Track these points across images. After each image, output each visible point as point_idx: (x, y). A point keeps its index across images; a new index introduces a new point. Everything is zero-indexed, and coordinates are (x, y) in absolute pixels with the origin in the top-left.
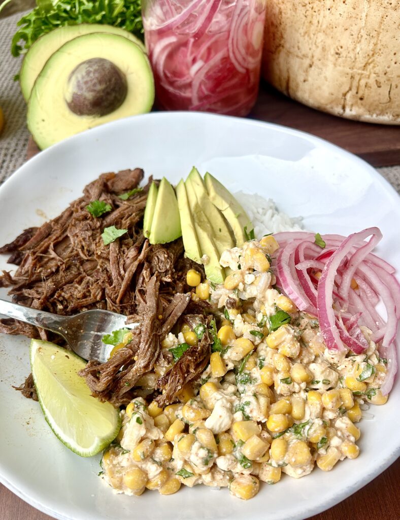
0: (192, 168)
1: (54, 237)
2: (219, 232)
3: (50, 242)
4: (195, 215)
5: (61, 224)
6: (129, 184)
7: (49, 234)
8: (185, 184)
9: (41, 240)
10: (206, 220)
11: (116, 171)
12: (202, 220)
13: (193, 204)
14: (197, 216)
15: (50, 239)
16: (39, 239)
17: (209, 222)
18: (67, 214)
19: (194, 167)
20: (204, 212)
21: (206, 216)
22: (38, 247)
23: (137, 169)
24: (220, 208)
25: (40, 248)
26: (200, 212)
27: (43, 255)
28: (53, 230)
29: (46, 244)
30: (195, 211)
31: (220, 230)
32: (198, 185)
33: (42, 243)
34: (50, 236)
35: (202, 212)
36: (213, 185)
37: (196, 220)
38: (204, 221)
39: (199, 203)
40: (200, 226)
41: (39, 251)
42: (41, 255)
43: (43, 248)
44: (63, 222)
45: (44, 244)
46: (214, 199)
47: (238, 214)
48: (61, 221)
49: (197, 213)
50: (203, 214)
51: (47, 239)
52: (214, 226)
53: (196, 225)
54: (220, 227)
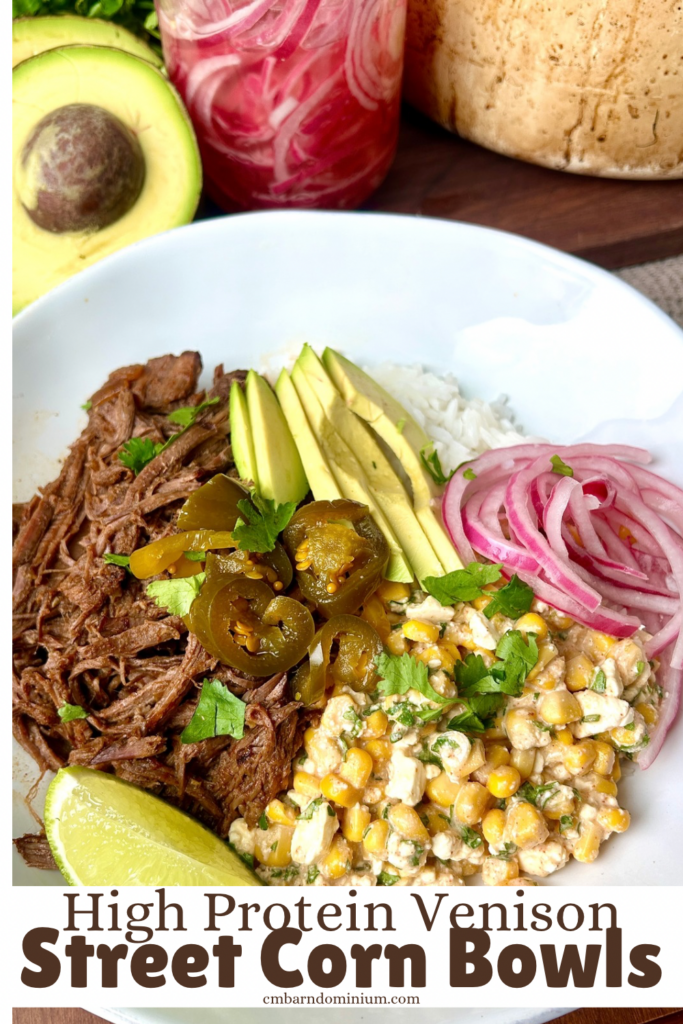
0: (302, 346)
1: (64, 528)
2: (372, 469)
3: (58, 539)
4: (326, 444)
5: (69, 497)
6: (178, 389)
7: (50, 523)
8: (291, 378)
9: (40, 539)
10: (346, 449)
11: (143, 361)
12: (339, 451)
13: (317, 422)
14: (330, 445)
15: (56, 532)
16: (34, 537)
17: (353, 452)
18: (73, 473)
19: (306, 344)
20: (339, 434)
21: (344, 440)
22: (39, 555)
23: (186, 354)
24: (366, 417)
26: (333, 434)
27: (50, 571)
28: (56, 512)
29: (52, 546)
30: (323, 435)
31: (375, 466)
32: (321, 381)
33: (43, 545)
34: (54, 527)
35: (336, 434)
36: (346, 374)
37: (331, 455)
38: (342, 451)
39: (329, 417)
40: (339, 465)
41: (44, 564)
43: (48, 556)
44: (72, 493)
45: (47, 548)
46: (354, 402)
47: (401, 424)
48: (66, 491)
49: (328, 438)
50: (339, 438)
51: (49, 535)
52: (362, 459)
53: (333, 464)
54: (374, 460)
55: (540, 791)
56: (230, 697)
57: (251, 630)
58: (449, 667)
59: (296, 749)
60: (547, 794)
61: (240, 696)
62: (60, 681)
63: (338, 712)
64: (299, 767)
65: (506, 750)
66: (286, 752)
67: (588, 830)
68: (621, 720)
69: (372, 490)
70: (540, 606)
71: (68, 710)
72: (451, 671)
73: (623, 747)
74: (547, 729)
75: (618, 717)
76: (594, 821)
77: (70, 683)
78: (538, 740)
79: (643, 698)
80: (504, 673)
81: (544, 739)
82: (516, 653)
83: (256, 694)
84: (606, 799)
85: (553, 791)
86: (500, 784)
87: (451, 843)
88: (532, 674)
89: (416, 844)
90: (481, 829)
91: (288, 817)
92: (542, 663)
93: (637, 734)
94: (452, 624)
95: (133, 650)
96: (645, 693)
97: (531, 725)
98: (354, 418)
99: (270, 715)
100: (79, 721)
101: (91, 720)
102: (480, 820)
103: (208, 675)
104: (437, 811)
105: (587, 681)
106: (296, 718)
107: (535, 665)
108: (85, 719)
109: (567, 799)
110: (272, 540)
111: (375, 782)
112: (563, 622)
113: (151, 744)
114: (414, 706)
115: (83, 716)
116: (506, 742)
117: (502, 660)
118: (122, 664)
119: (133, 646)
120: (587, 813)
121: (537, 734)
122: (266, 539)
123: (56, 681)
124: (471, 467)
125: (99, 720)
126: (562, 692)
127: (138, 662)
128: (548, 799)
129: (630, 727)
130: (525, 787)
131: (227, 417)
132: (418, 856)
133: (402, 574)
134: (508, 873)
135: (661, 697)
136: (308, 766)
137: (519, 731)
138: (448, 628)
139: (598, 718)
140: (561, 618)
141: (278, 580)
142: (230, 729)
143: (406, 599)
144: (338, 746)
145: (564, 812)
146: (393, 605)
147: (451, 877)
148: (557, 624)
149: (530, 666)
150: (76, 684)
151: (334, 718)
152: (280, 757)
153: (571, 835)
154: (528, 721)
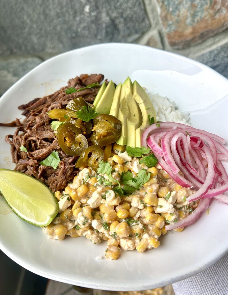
0: (127, 77)
2: (133, 116)
4: (121, 104)
5: (52, 99)
7: (45, 103)
8: (121, 86)
9: (39, 106)
10: (127, 108)
11: (89, 74)
12: (125, 108)
13: (122, 98)
14: (123, 105)
15: (44, 106)
16: (38, 105)
17: (129, 109)
18: (56, 94)
20: (127, 104)
21: (128, 106)
22: (37, 109)
23: (100, 74)
24: (138, 102)
25: (37, 110)
26: (125, 103)
27: (38, 114)
28: (47, 101)
29: (41, 108)
30: (122, 102)
31: (134, 116)
32: (128, 87)
33: (39, 107)
34: (45, 104)
35: (126, 103)
36: (137, 88)
37: (121, 107)
38: (126, 108)
39: (126, 98)
40: (122, 110)
41: (37, 111)
42: (37, 113)
43: (39, 110)
44: (54, 98)
45: (40, 108)
46: (135, 96)
47: (147, 107)
48: (53, 97)
49: (123, 103)
50: (127, 105)
51: (42, 106)
52: (131, 112)
53: (120, 110)
54: (135, 114)
55: (133, 222)
56: (58, 157)
57: (70, 140)
58: (121, 172)
59: (69, 179)
60: (134, 224)
61: (61, 159)
62: (24, 139)
63: (84, 172)
64: (69, 185)
65: (129, 205)
66: (65, 178)
67: (143, 241)
68: (169, 210)
69: (127, 120)
70: (159, 167)
71: (23, 148)
72: (121, 174)
73: (167, 220)
74: (143, 203)
75: (168, 209)
76: (147, 239)
77: (27, 141)
78: (139, 206)
79: (183, 209)
80: (136, 180)
81: (141, 206)
82: (142, 176)
83: (65, 159)
84: (155, 235)
85: (137, 223)
86: (121, 214)
87: (98, 224)
88: (145, 184)
89: (86, 218)
90: (110, 225)
91: (59, 197)
92: (150, 182)
93: (173, 218)
94: (130, 162)
95: (42, 137)
96: (184, 208)
97: (138, 200)
98: (134, 101)
99: (65, 166)
100: (25, 152)
101: (28, 153)
102: (110, 222)
103: (56, 150)
104: (100, 213)
105: (165, 195)
106: (72, 170)
107: (147, 182)
108: (26, 152)
109: (139, 228)
110: (89, 120)
111: (87, 197)
112: (166, 175)
113: (34, 162)
114: (104, 179)
115: (26, 151)
116: (130, 203)
117: (138, 176)
118: (39, 141)
119: (43, 136)
120: (145, 236)
121: (139, 204)
122: (87, 119)
123: (23, 139)
124: (160, 123)
125: (30, 154)
126: (154, 195)
127: (44, 142)
128: (134, 225)
129: (172, 214)
130: (129, 218)
131: (98, 90)
132: (85, 222)
133: (121, 142)
134: (114, 243)
135: (190, 213)
136: (71, 186)
137: (135, 201)
138: (128, 163)
139: (161, 207)
140: (165, 174)
141: (86, 131)
142: (54, 166)
143: (121, 151)
144: (81, 183)
145: (137, 232)
146: (116, 151)
147: (96, 236)
148: (164, 175)
149: (145, 182)
150: (28, 142)
151: (82, 174)
152: (63, 178)
153: (137, 240)
154: (138, 198)
